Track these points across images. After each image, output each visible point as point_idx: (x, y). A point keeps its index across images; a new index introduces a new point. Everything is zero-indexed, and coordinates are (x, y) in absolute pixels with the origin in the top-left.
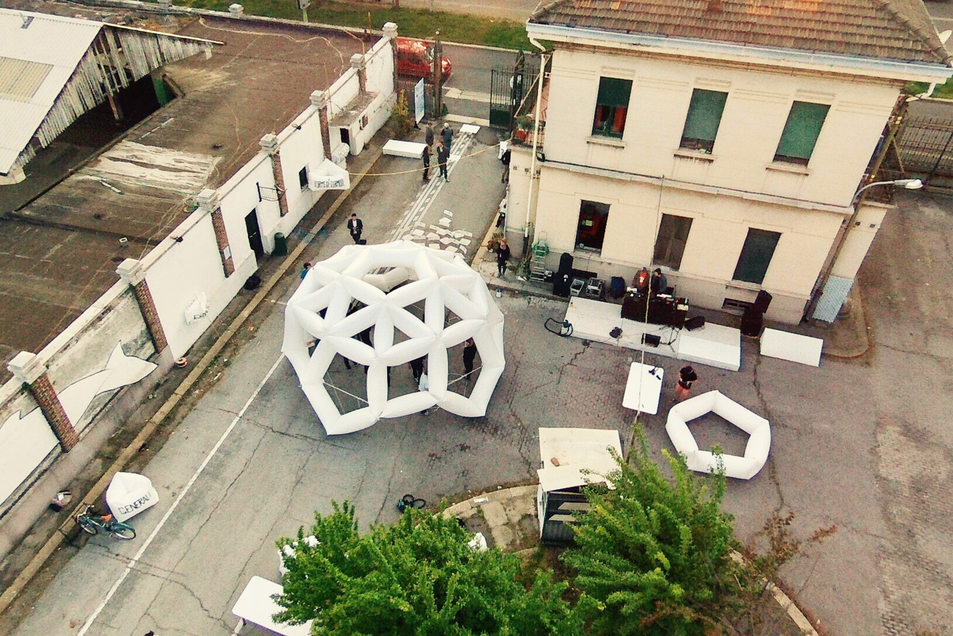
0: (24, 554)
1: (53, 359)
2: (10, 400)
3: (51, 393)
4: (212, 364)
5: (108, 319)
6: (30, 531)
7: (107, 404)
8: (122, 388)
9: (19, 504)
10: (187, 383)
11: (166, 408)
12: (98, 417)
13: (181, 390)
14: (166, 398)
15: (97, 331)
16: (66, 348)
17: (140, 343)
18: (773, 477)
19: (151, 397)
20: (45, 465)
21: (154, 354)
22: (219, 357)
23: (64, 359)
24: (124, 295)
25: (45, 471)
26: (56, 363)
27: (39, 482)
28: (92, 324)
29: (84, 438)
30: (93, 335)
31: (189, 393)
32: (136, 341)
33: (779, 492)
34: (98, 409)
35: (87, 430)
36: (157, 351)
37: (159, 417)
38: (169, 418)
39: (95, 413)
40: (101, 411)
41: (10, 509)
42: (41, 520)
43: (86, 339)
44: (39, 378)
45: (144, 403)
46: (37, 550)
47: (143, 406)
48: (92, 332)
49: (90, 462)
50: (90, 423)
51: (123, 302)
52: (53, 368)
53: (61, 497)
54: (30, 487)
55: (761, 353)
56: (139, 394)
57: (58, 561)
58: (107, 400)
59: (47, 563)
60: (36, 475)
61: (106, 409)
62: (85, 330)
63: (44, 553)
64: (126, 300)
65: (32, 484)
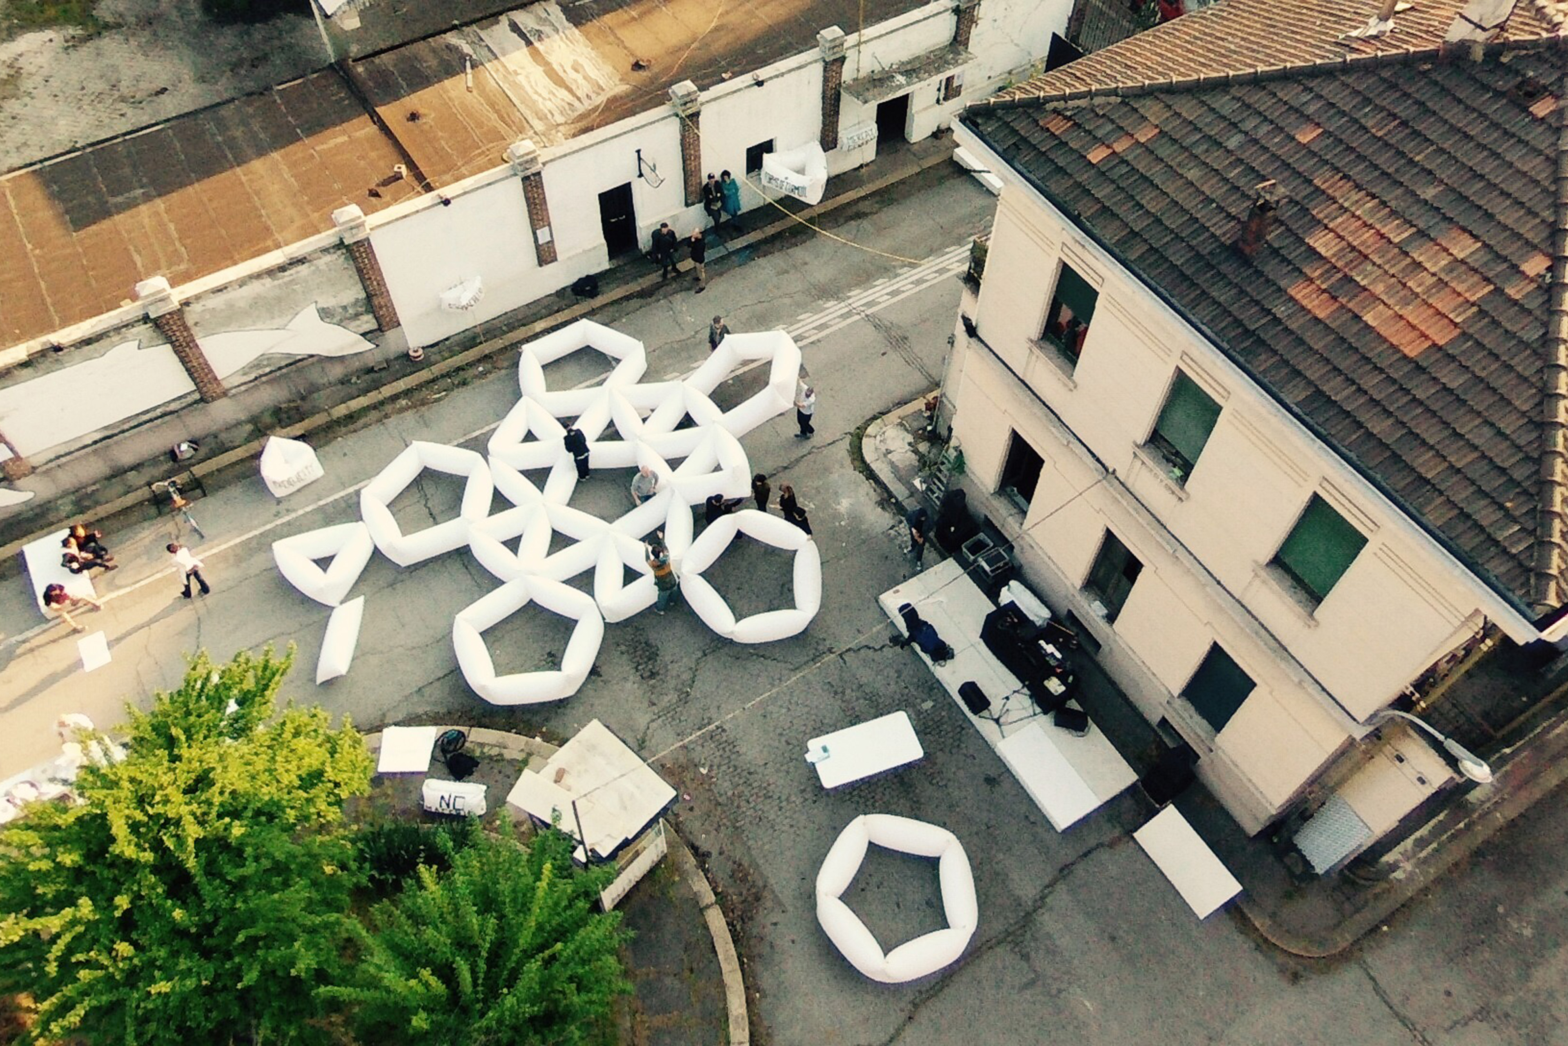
0: (117, 487)
1: (198, 297)
2: (126, 326)
3: (185, 334)
4: (448, 375)
5: (298, 272)
6: (137, 467)
7: (280, 368)
8: (312, 356)
9: (126, 434)
10: (402, 385)
11: (355, 404)
12: (264, 379)
13: (387, 391)
14: (365, 392)
15: (276, 282)
16: (220, 290)
17: (351, 311)
18: (916, 1006)
19: (354, 380)
20: (173, 407)
21: (375, 330)
22: (463, 369)
23: (217, 301)
24: (332, 251)
25: (172, 413)
26: (202, 303)
27: (159, 421)
28: (270, 272)
29: (234, 395)
30: (268, 285)
31: (395, 398)
32: (345, 308)
33: (899, 1031)
34: (267, 370)
35: (243, 388)
36: (380, 329)
37: (341, 411)
38: (351, 418)
39: (261, 372)
40: (271, 372)
41: (116, 435)
42: (154, 461)
43: (256, 287)
44: (169, 314)
45: (343, 384)
46: (129, 490)
47: (340, 387)
48: (267, 281)
49: (239, 424)
50: (251, 381)
51: (327, 258)
52: (196, 307)
53: (184, 447)
54: (146, 422)
55: (1135, 835)
56: (337, 371)
57: (135, 516)
58: (283, 363)
59: (125, 511)
60: (158, 412)
61: (278, 373)
62: (258, 276)
63: (130, 499)
64: (335, 256)
65: (151, 420)
